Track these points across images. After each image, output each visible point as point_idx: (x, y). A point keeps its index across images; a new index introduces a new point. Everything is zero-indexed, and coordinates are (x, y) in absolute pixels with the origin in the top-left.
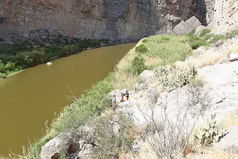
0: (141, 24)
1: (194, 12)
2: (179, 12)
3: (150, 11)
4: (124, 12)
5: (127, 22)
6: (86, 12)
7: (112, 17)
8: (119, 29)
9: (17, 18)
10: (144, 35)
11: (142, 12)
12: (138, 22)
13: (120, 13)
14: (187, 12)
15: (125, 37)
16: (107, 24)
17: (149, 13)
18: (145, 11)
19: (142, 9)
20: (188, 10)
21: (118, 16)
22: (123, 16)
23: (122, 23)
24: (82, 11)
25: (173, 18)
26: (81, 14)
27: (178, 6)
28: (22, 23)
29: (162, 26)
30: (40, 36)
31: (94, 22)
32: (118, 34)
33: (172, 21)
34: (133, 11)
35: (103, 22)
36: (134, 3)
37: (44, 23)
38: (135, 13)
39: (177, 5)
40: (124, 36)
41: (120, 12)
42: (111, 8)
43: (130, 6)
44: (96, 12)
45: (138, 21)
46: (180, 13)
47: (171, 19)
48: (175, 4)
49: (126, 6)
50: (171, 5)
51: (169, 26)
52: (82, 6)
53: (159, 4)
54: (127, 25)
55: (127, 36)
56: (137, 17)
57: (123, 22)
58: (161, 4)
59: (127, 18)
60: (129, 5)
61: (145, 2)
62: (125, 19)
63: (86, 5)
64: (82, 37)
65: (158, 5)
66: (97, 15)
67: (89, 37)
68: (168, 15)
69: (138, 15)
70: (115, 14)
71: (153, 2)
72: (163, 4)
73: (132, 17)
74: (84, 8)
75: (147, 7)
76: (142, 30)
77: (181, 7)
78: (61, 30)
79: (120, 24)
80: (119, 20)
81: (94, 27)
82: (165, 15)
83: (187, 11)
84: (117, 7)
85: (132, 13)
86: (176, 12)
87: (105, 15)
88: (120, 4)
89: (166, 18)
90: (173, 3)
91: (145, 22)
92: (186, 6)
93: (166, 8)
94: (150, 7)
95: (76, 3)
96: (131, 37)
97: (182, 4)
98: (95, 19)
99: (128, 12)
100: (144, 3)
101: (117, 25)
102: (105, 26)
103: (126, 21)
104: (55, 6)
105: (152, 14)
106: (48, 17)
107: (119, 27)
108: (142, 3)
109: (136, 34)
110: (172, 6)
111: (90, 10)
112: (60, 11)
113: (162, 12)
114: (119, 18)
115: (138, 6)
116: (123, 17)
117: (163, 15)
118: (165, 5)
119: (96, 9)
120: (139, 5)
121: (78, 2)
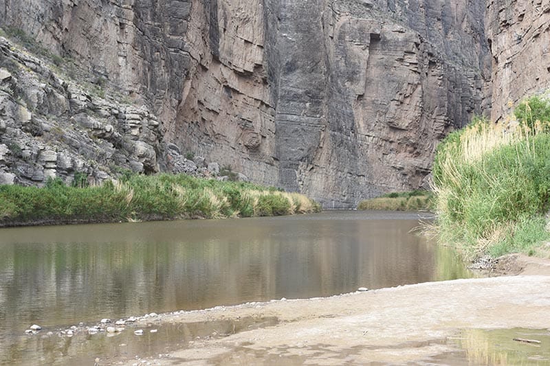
0: (339, 173)
2: (415, 148)
3: (355, 147)
4: (310, 149)
5: (314, 170)
6: (253, 147)
7: (288, 158)
8: (300, 183)
10: (346, 198)
11: (342, 148)
12: (333, 169)
13: (302, 150)
14: (434, 148)
16: (280, 171)
17: (353, 151)
18: (347, 146)
19: (342, 142)
20: (436, 144)
21: (299, 157)
22: (308, 157)
23: (307, 172)
24: (246, 146)
25: (406, 161)
26: (245, 151)
27: (412, 135)
31: (263, 167)
33: (401, 169)
34: (325, 145)
35: (275, 167)
36: (327, 130)
38: (330, 152)
39: (410, 131)
41: (303, 148)
42: (286, 140)
43: (322, 136)
44: (267, 150)
45: (334, 167)
46: (418, 150)
47: (398, 165)
48: (407, 129)
49: (314, 135)
50: (398, 132)
51: (394, 182)
52: (248, 137)
53: (374, 131)
54: (315, 177)
56: (332, 160)
57: (309, 168)
58: (377, 129)
59: (315, 162)
60: (320, 134)
61: (346, 128)
62: (311, 163)
63: (255, 135)
65: (372, 133)
66: (267, 153)
68: (392, 154)
69: (334, 154)
70: (292, 152)
71: (359, 125)
72: (381, 130)
73: (324, 158)
74: (251, 141)
75: (349, 138)
76: (341, 188)
77: (420, 138)
79: (303, 173)
80: (302, 166)
81: (263, 177)
82: (385, 155)
83: (432, 145)
84: (298, 139)
85: (325, 151)
86: (409, 149)
87: (278, 155)
88: (302, 133)
89: (388, 163)
90: (403, 128)
91: (346, 170)
92: (431, 133)
93: (387, 140)
94: (355, 136)
95: (240, 131)
96: (322, 202)
97: (422, 130)
98: (264, 162)
99: (317, 148)
100: (345, 130)
101: (298, 176)
102: (277, 178)
103: (313, 168)
104: (217, 136)
105: (359, 153)
107: (300, 180)
108: (340, 130)
109: (330, 195)
110: (400, 135)
111: (259, 145)
112: (224, 146)
113: (379, 149)
114: (301, 160)
115: (334, 136)
116: (308, 159)
117: (380, 155)
118: (384, 133)
119: (267, 141)
120: (336, 133)
121: (243, 129)
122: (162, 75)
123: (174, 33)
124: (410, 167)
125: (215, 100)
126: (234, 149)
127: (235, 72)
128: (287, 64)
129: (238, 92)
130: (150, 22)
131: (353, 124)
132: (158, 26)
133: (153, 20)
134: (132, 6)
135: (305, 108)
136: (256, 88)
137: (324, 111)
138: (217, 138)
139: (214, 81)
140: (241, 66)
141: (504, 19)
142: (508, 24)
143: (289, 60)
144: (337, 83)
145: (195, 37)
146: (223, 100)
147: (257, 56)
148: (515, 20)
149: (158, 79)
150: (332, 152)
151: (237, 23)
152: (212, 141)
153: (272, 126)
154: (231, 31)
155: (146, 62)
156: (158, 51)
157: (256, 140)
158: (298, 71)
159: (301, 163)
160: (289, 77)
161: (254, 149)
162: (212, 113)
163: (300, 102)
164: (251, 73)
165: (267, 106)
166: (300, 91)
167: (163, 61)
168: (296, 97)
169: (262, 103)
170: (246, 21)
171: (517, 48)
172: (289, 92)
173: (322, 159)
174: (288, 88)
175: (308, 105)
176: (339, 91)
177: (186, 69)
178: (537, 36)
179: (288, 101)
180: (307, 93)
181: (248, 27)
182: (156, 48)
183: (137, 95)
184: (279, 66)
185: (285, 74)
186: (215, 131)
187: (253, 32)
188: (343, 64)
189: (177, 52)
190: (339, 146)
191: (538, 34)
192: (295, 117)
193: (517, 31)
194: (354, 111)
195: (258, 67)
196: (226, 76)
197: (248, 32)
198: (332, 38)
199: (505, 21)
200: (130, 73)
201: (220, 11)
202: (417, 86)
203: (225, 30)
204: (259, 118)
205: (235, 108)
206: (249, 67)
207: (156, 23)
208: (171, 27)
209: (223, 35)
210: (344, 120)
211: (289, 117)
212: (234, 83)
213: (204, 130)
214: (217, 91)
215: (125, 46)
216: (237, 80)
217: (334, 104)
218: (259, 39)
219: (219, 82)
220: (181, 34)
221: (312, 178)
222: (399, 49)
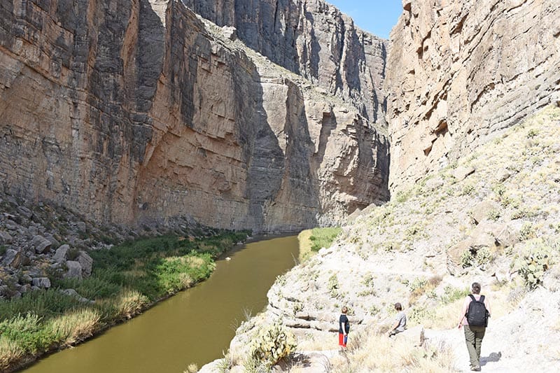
0: (296, 207)
1: (377, 188)
2: (353, 189)
3: (309, 188)
4: (273, 191)
5: (277, 205)
6: (226, 191)
7: (256, 197)
8: (265, 214)
9: (156, 203)
10: (301, 223)
11: (299, 189)
12: (291, 204)
13: (267, 191)
14: (367, 188)
15: (273, 227)
16: (250, 207)
17: (308, 191)
18: (303, 187)
19: (299, 185)
20: (369, 185)
21: (264, 196)
22: (271, 196)
23: (270, 206)
24: (220, 191)
25: (346, 197)
26: (219, 194)
27: (352, 180)
28: (160, 209)
29: (327, 210)
30: (179, 225)
31: (234, 204)
32: (263, 221)
33: (343, 202)
34: (285, 188)
35: (245, 204)
36: (287, 177)
37: (180, 208)
38: (289, 192)
39: (350, 178)
40: (270, 226)
42: (256, 184)
43: (283, 182)
44: (238, 193)
45: (292, 202)
46: (355, 190)
47: (341, 200)
48: (348, 176)
49: (277, 181)
50: (342, 178)
51: (338, 211)
52: (221, 184)
53: (324, 177)
54: (276, 210)
55: (276, 225)
56: (291, 198)
57: (272, 204)
58: (326, 176)
59: (277, 200)
60: (281, 180)
61: (303, 175)
62: (274, 200)
63: (226, 183)
65: (322, 179)
66: (238, 195)
67: (228, 226)
68: (337, 192)
69: (293, 194)
70: (260, 193)
71: (314, 173)
72: (329, 176)
73: (284, 197)
74: (223, 187)
75: (305, 182)
76: (297, 216)
77: (357, 181)
78: (196, 216)
79: (267, 208)
80: (266, 202)
81: (234, 211)
82: (332, 193)
83: (366, 186)
84: (264, 184)
85: (285, 193)
86: (349, 189)
87: (248, 195)
88: (268, 179)
89: (334, 198)
90: (345, 175)
91: (301, 204)
92: (365, 178)
93: (333, 183)
94: (310, 181)
95: (214, 180)
96: (281, 227)
97: (359, 176)
98: (235, 201)
99: (278, 190)
100: (302, 177)
101: (263, 210)
102: (246, 211)
103: (275, 204)
105: (312, 192)
106: (185, 200)
108: (298, 177)
109: (288, 222)
110: (343, 180)
111: (230, 189)
112: (197, 192)
113: (328, 189)
115: (293, 182)
116: (272, 198)
117: (328, 193)
118: (332, 178)
119: (238, 186)
120: (294, 179)
121: (217, 178)
122: (120, 143)
123: (140, 110)
124: (349, 201)
125: (189, 158)
126: (207, 193)
127: (209, 137)
128: (259, 132)
129: (213, 153)
130: (112, 102)
131: (309, 173)
132: (119, 104)
133: (115, 100)
134: (86, 89)
135: (271, 163)
136: (229, 149)
137: (285, 164)
138: (191, 186)
139: (188, 145)
140: (215, 134)
141: (395, 107)
142: (399, 112)
143: (262, 129)
144: (299, 145)
145: (160, 113)
146: (198, 159)
147: (228, 127)
148: (404, 108)
149: (116, 146)
150: (291, 192)
151: (211, 103)
152: (186, 189)
153: (244, 176)
154: (207, 109)
155: (102, 133)
156: (117, 125)
157: (227, 186)
158: (267, 136)
159: (266, 200)
160: (260, 140)
161: (226, 193)
162: (186, 169)
163: (268, 158)
164: (224, 139)
165: (239, 161)
166: (268, 151)
167: (122, 133)
168: (265, 154)
169: (234, 160)
170: (220, 101)
171: (405, 130)
172: (260, 151)
173: (283, 197)
174: (259, 148)
175: (273, 160)
176: (300, 150)
177: (149, 138)
178: (417, 123)
179: (259, 157)
180: (273, 152)
181: (222, 107)
182: (115, 122)
183: (89, 160)
184: (253, 132)
185: (258, 138)
186: (189, 181)
187: (226, 110)
188: (304, 132)
189: (141, 124)
190: (296, 188)
191: (418, 121)
192: (263, 168)
193: (404, 116)
194: (310, 164)
195: (229, 134)
196: (200, 141)
197: (221, 110)
198: (296, 114)
199: (396, 109)
200: (82, 143)
201: (196, 95)
202: (355, 148)
203: (200, 108)
204: (230, 170)
205: (210, 163)
206: (222, 135)
207: (117, 103)
208: (138, 105)
209: (199, 112)
210: (302, 170)
211: (259, 168)
212: (208, 146)
213: (177, 181)
214: (192, 152)
215: (78, 121)
216: (211, 144)
217: (294, 159)
218: (230, 113)
219: (193, 145)
220: (146, 111)
222: (343, 123)
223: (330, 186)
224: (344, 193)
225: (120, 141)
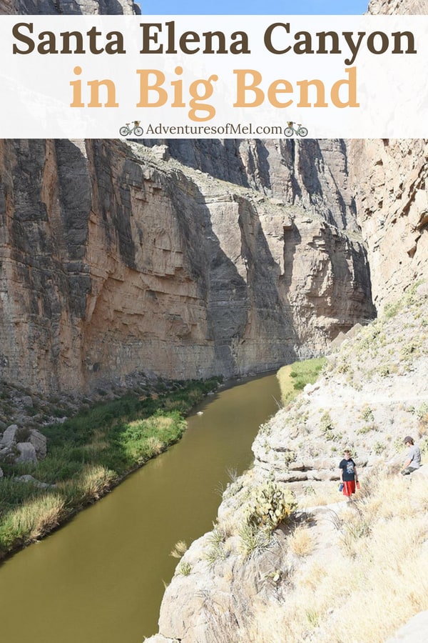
0: (269, 341)
1: (360, 305)
2: (332, 310)
3: (281, 317)
4: (240, 326)
5: (247, 343)
6: (185, 335)
7: (222, 337)
8: (234, 355)
9: (108, 362)
11: (269, 320)
12: (263, 339)
13: (233, 328)
14: (348, 307)
15: (247, 368)
16: (216, 349)
17: (280, 320)
18: (274, 317)
19: (268, 315)
20: (349, 303)
21: (231, 335)
22: (238, 333)
23: (239, 345)
24: (178, 336)
25: (325, 321)
26: (177, 340)
27: (328, 300)
28: (113, 367)
29: (305, 339)
30: (138, 383)
31: (197, 349)
32: (234, 365)
33: (323, 328)
34: (253, 321)
35: (210, 347)
36: (254, 308)
37: (136, 363)
38: (258, 325)
39: (326, 297)
40: (243, 367)
41: (234, 326)
42: (219, 322)
43: (249, 315)
44: (199, 334)
45: (264, 337)
46: (335, 311)
47: (320, 325)
48: (323, 296)
49: (242, 315)
50: (316, 299)
51: (318, 338)
52: (179, 328)
53: (295, 301)
54: (247, 348)
55: (249, 366)
56: (261, 332)
57: (241, 342)
58: (298, 300)
59: (246, 336)
60: (247, 313)
61: (271, 303)
62: (242, 338)
63: (185, 326)
64: (183, 377)
65: (294, 304)
66: (200, 338)
67: (193, 376)
68: (314, 317)
69: (263, 327)
70: (225, 331)
71: (283, 299)
72: (302, 300)
74: (181, 331)
75: (275, 311)
76: (272, 352)
77: (335, 301)
78: (156, 370)
79: (236, 348)
80: (234, 341)
81: (198, 357)
82: (308, 319)
83: (346, 304)
84: (228, 320)
85: (253, 327)
86: (327, 311)
87: (211, 336)
88: (232, 314)
89: (311, 324)
90: (320, 295)
91: (275, 337)
92: (344, 295)
93: (308, 307)
94: (281, 308)
95: (170, 325)
96: (256, 367)
97: (337, 294)
98: (198, 345)
99: (246, 325)
100: (270, 305)
101: (232, 350)
102: (212, 355)
103: (244, 341)
105: (285, 321)
106: (140, 353)
107: (234, 353)
108: (266, 306)
109: (263, 360)
110: (319, 302)
111: (190, 333)
112: (153, 341)
113: (302, 315)
114: (233, 337)
115: (261, 313)
116: (239, 335)
117: (304, 320)
118: (305, 302)
119: (199, 328)
120: (262, 309)
121: (173, 322)
122: (56, 299)
123: (73, 257)
124: (329, 325)
125: (138, 304)
126: (165, 341)
127: (157, 277)
128: (213, 261)
129: (163, 293)
130: (40, 254)
131: (278, 299)
132: (49, 255)
133: (43, 251)
134: (8, 244)
135: (233, 294)
136: (181, 287)
137: (249, 294)
138: (145, 336)
139: (134, 289)
140: (162, 271)
141: (366, 207)
142: (371, 212)
143: (215, 257)
144: (261, 269)
145: (97, 258)
146: (148, 303)
147: (177, 261)
148: (376, 207)
149: (53, 304)
150: (260, 325)
151: (153, 237)
152: (140, 340)
153: (203, 314)
154: (149, 245)
155: (34, 291)
156: (50, 279)
157: (186, 329)
158: (223, 265)
159: (233, 339)
160: (217, 270)
161: (186, 338)
162: (136, 317)
163: (228, 290)
164: (174, 276)
165: (195, 299)
166: (227, 281)
167: (56, 287)
168: (224, 286)
169: (189, 298)
170: (162, 233)
171: (382, 232)
172: (217, 283)
173: (252, 333)
174: (216, 280)
175: (234, 291)
176: (263, 275)
177: (88, 289)
178: (394, 222)
179: (218, 290)
180: (233, 282)
181: (165, 239)
182: (47, 276)
183: (24, 324)
184: (206, 263)
185: (213, 269)
186: (141, 330)
187: (172, 241)
188: (265, 253)
189: (77, 274)
190: (266, 319)
191: (395, 220)
192: (224, 302)
193: (378, 216)
194: (278, 289)
195: (179, 269)
196: (147, 282)
197: (165, 243)
198: (252, 234)
199: (368, 209)
200: (13, 306)
201: (134, 230)
202: (327, 261)
203: (141, 244)
204: (187, 310)
205: (162, 307)
206: (170, 271)
207: (46, 254)
208: (70, 253)
209: (140, 249)
210: (269, 297)
211: (220, 303)
212: (157, 286)
213: (128, 332)
214: (140, 297)
215: (5, 281)
216: (160, 284)
217: (258, 286)
218: (176, 246)
219: (140, 289)
220: (80, 258)
221: (245, 349)
222: (308, 235)
223: (304, 311)
224: (322, 317)
225: (56, 296)
